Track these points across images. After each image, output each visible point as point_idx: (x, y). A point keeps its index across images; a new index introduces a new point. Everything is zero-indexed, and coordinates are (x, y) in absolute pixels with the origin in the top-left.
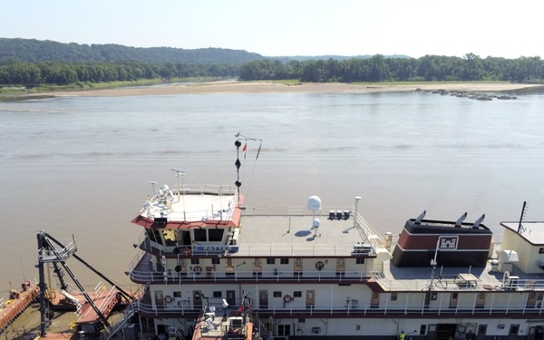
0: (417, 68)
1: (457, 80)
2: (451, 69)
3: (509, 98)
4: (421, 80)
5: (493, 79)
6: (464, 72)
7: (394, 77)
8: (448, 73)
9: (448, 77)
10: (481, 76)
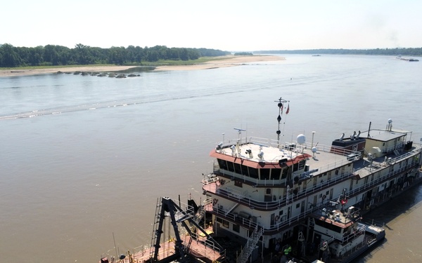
0: (42, 55)
1: (77, 64)
2: (70, 56)
3: (135, 76)
4: (50, 65)
5: (103, 63)
6: (81, 57)
7: (27, 63)
8: (68, 59)
9: (69, 61)
10: (93, 61)
